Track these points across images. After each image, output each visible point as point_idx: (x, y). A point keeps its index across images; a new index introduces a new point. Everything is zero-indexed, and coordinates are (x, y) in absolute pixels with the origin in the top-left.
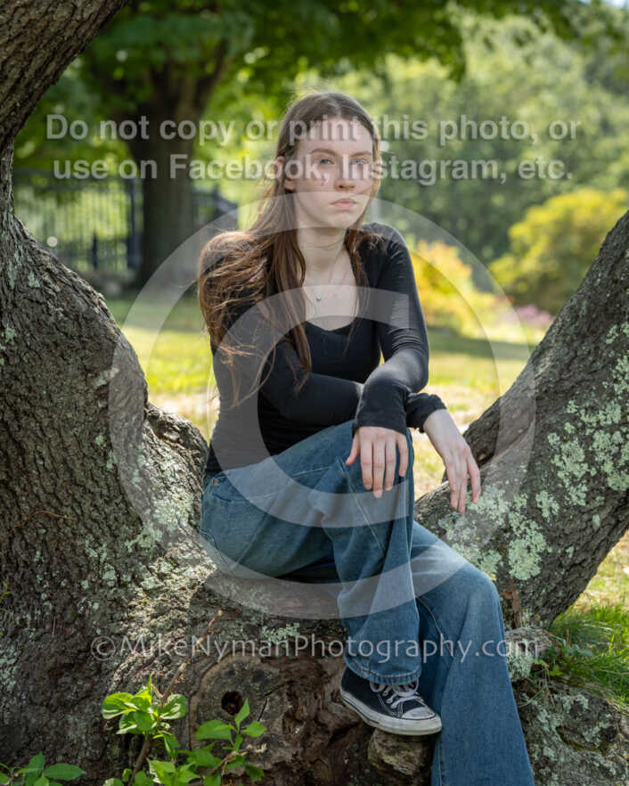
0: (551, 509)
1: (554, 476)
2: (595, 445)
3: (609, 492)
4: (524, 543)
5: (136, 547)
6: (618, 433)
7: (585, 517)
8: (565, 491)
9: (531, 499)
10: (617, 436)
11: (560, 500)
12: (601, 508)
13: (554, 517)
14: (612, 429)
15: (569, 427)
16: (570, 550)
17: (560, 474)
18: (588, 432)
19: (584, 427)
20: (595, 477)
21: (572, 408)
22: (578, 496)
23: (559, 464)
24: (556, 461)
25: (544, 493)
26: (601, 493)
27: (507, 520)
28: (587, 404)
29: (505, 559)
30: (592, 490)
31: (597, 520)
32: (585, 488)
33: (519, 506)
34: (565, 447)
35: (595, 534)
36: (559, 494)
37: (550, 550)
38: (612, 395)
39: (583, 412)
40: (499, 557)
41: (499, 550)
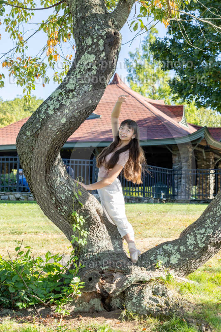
1: (186, 243)
2: (197, 237)
3: (199, 248)
4: (175, 256)
6: (202, 235)
8: (188, 246)
9: (179, 248)
10: (202, 236)
11: (186, 248)
12: (197, 251)
13: (183, 251)
14: (201, 234)
15: (192, 233)
16: (187, 259)
17: (188, 243)
18: (196, 234)
19: (196, 233)
20: (196, 244)
21: (194, 229)
23: (188, 241)
25: (182, 247)
26: (197, 248)
27: (172, 251)
28: (197, 229)
29: (169, 259)
30: (195, 247)
31: (196, 253)
32: (193, 246)
33: (175, 249)
34: (190, 237)
37: (181, 258)
38: (204, 227)
40: (168, 258)
41: (168, 257)
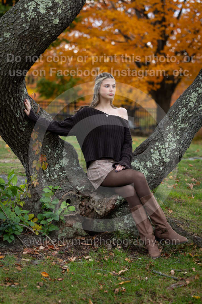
0: (150, 166)
1: (151, 158)
2: (161, 152)
5: (54, 169)
7: (158, 168)
8: (153, 162)
9: (145, 163)
11: (152, 164)
12: (162, 166)
15: (156, 148)
16: (154, 175)
17: (153, 158)
19: (159, 148)
20: (161, 159)
21: (157, 144)
22: (157, 163)
24: (152, 155)
26: (162, 163)
28: (160, 143)
30: (160, 162)
32: (158, 161)
33: (142, 165)
35: (160, 171)
36: (152, 162)
37: (149, 174)
39: (159, 145)
